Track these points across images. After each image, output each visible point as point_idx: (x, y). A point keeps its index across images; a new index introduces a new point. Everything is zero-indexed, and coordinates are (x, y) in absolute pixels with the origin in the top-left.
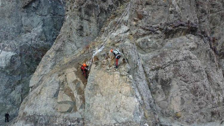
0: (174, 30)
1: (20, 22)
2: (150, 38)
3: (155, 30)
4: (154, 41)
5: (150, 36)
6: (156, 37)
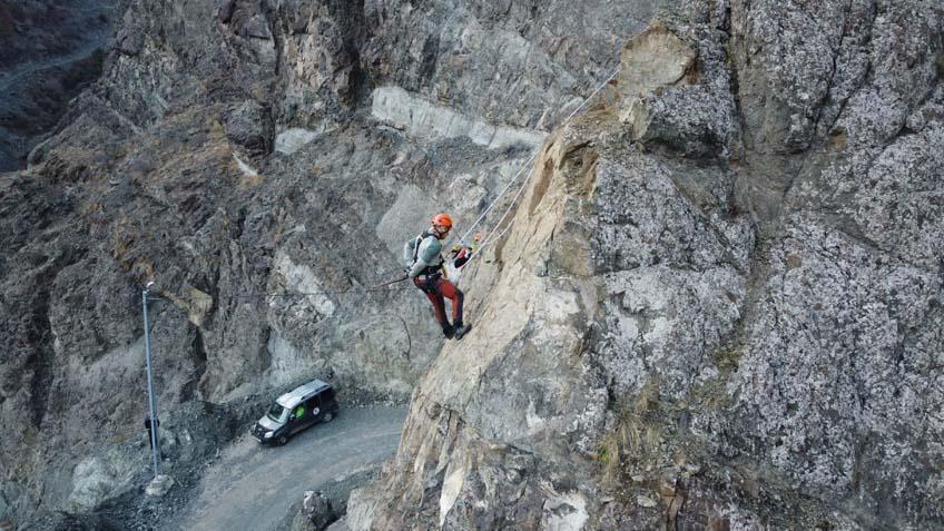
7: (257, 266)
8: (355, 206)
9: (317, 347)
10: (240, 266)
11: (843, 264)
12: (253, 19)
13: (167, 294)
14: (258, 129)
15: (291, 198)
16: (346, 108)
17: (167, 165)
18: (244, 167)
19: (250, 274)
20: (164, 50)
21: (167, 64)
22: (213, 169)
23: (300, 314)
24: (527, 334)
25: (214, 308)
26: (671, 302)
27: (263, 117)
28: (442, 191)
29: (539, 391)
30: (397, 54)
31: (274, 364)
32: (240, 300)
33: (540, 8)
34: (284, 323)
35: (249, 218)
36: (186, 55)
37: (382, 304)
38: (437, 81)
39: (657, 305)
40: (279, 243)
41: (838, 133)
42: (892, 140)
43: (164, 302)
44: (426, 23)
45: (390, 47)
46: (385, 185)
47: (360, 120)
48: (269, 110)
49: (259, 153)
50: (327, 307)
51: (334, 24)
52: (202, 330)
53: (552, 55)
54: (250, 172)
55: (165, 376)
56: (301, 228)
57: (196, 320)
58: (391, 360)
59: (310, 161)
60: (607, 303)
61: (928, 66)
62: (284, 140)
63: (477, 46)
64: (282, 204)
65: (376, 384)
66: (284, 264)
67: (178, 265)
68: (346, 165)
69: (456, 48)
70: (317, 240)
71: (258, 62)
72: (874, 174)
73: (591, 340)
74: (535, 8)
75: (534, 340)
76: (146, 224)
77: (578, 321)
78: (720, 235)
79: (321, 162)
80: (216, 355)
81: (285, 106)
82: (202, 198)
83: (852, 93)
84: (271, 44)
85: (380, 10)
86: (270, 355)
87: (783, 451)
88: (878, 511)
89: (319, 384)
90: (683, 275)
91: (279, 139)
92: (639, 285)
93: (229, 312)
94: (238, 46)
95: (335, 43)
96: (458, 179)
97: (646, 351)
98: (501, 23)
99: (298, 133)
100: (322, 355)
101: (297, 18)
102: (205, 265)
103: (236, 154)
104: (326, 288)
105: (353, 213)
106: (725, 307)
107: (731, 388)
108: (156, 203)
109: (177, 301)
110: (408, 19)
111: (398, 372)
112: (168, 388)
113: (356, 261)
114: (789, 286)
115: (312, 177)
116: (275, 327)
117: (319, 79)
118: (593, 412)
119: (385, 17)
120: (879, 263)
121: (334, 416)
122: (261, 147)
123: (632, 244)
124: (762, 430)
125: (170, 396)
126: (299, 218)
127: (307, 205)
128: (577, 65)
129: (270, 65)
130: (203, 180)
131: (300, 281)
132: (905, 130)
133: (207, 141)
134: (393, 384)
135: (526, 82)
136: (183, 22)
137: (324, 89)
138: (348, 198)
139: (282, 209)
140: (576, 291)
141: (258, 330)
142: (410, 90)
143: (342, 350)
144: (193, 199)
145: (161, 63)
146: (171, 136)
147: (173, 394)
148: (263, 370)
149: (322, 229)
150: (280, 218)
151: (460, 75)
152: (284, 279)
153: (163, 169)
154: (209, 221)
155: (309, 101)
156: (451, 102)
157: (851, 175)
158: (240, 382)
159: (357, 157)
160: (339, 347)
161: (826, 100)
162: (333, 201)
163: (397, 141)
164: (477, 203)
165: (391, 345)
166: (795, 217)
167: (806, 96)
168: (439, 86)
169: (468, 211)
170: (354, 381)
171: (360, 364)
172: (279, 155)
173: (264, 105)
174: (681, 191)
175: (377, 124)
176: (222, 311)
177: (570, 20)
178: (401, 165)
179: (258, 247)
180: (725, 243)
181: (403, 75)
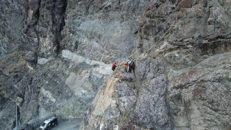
0: (209, 44)
1: (132, 45)
2: (178, 53)
3: (185, 44)
4: (184, 57)
5: (177, 51)
6: (185, 52)
7: (36, 91)
8: (60, 77)
9: (52, 109)
10: (31, 91)
11: (148, 94)
12: (32, 33)
13: (10, 98)
14: (33, 58)
15: (44, 75)
16: (56, 54)
17: (9, 66)
18: (30, 67)
19: (34, 93)
20: (5, 37)
21: (5, 40)
22: (22, 68)
23: (47, 102)
24: (110, 106)
25: (23, 101)
26: (127, 100)
27: (35, 55)
28: (80, 74)
29: (112, 113)
30: (69, 44)
31: (40, 114)
32: (31, 99)
33: (100, 37)
34: (43, 104)
35: (33, 80)
36: (11, 38)
37: (67, 99)
38: (78, 50)
39: (126, 101)
40: (42, 86)
41: (146, 78)
42: (153, 79)
43: (9, 100)
44: (76, 38)
45: (67, 42)
46: (67, 72)
47: (60, 57)
48: (36, 54)
49: (34, 64)
50: (54, 100)
51: (53, 36)
52: (19, 107)
53: (103, 47)
54: (31, 68)
55: (9, 119)
56: (47, 82)
57: (18, 104)
58: (69, 111)
59: (49, 67)
60: (120, 101)
61: (157, 69)
62: (40, 61)
63: (87, 44)
64: (42, 77)
65: (66, 117)
66: (43, 91)
67: (13, 91)
68: (57, 68)
69: (83, 44)
70: (51, 85)
71: (34, 43)
72: (151, 83)
73: (118, 106)
74: (99, 37)
75: (111, 106)
76: (4, 81)
77: (116, 104)
78: (133, 91)
79: (51, 67)
80: (24, 113)
81: (40, 53)
82: (19, 75)
83: (148, 73)
84: (37, 39)
85: (65, 34)
86: (39, 112)
87: (141, 118)
88: (153, 125)
89: (54, 118)
90: (128, 97)
91: (39, 60)
92: (123, 99)
93: (28, 102)
94: (28, 39)
95: (54, 40)
96: (84, 71)
97: (124, 107)
98: (92, 39)
99: (44, 59)
100: (53, 111)
101: (44, 34)
102: (21, 91)
103: (27, 64)
104: (54, 96)
105: (60, 79)
106: (134, 101)
107: (135, 111)
108: (6, 76)
109: (13, 100)
110: (71, 37)
111: (71, 114)
112: (10, 122)
113: (61, 90)
114: (141, 98)
115: (49, 70)
116: (41, 105)
117: (50, 48)
118: (119, 115)
119: (66, 36)
120: (152, 94)
121: (57, 125)
122: (34, 62)
123: (122, 93)
124: (139, 116)
125: (10, 124)
126: (46, 80)
127: (48, 77)
128: (108, 49)
129: (36, 43)
130: (19, 70)
131: (47, 94)
132: (154, 77)
133: (19, 61)
134: (70, 117)
135: (98, 52)
136: (10, 30)
137: (51, 50)
138: (58, 75)
139: (42, 78)
140: (116, 100)
141: (36, 106)
142: (72, 52)
143: (58, 110)
144: (17, 75)
145: (3, 40)
146: (9, 59)
147: (11, 123)
148: (37, 116)
149: (52, 82)
150: (41, 80)
151: (83, 49)
152: (43, 94)
153: (8, 67)
154: (21, 80)
155: (47, 52)
156: (82, 55)
157: (148, 83)
158: (31, 119)
159: (60, 66)
160: (58, 109)
161: (145, 74)
162: (55, 76)
163: (69, 62)
164: (88, 77)
165: (69, 108)
166: (142, 88)
167: (142, 74)
168: (79, 51)
169: (86, 78)
170: (61, 117)
171: (62, 113)
172: (39, 64)
173: (35, 53)
174: (128, 86)
175: (64, 58)
176: (26, 102)
177: (106, 40)
178: (71, 68)
179: (36, 87)
180: (133, 92)
181: (70, 48)
